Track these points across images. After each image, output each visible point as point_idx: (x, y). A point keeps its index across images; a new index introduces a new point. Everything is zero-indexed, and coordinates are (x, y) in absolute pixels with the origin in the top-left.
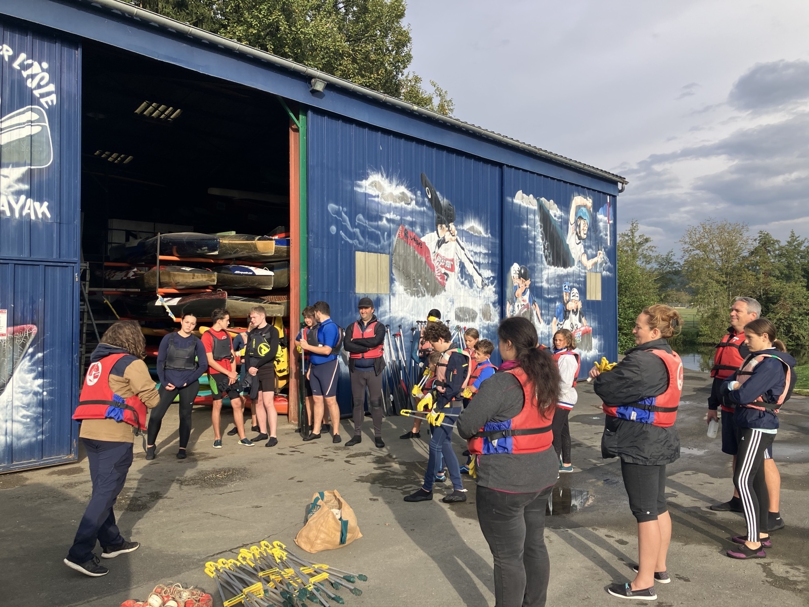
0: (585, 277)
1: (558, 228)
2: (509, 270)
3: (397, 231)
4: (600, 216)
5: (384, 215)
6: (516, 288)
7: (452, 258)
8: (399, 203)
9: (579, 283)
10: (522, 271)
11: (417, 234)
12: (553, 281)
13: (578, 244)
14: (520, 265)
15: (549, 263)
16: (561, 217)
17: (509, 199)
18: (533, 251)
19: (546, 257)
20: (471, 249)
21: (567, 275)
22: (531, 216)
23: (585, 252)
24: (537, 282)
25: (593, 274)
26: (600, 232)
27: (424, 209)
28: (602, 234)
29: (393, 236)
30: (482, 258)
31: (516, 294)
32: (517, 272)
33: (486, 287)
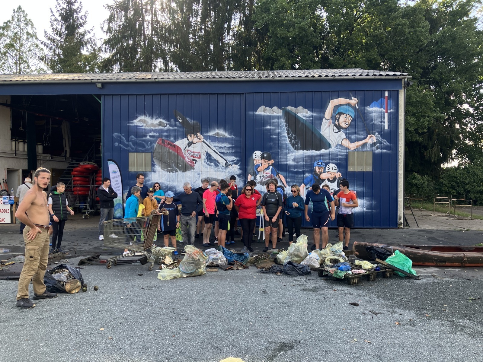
0: (347, 155)
1: (308, 124)
2: (251, 155)
3: (156, 141)
4: (372, 109)
5: (147, 134)
6: (258, 166)
8: (157, 127)
9: (337, 160)
10: (265, 155)
11: (171, 141)
12: (301, 160)
13: (337, 133)
14: (262, 152)
15: (296, 149)
16: (312, 116)
17: (251, 113)
18: (277, 142)
19: (293, 145)
20: (217, 146)
21: (321, 155)
22: (275, 120)
23: (346, 138)
24: (280, 161)
25: (359, 153)
26: (372, 120)
27: (176, 128)
28: (374, 122)
29: (154, 144)
30: (226, 150)
31: (258, 170)
32: (259, 156)
33: (230, 166)
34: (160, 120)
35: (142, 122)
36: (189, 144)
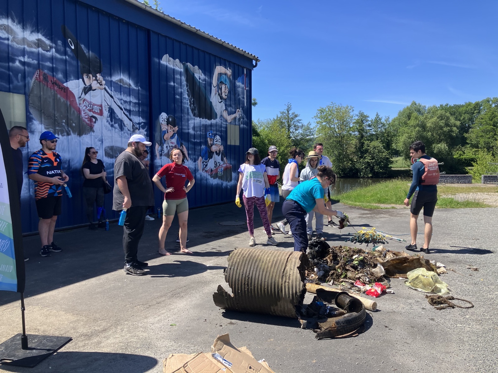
0: (226, 128)
1: (202, 88)
2: (157, 118)
3: (34, 74)
4: (239, 84)
5: (16, 58)
6: (165, 133)
7: (100, 104)
8: (35, 48)
9: (221, 132)
10: (170, 120)
11: (58, 79)
12: (198, 129)
13: (220, 102)
14: (168, 115)
15: (194, 115)
16: (205, 80)
17: (156, 60)
18: (180, 104)
19: (193, 110)
20: (120, 98)
21: (211, 125)
22: (178, 77)
23: (226, 109)
24: (184, 129)
25: (233, 126)
26: (239, 95)
27: (66, 58)
28: (240, 97)
29: (29, 79)
30: (132, 107)
31: (165, 137)
32: (165, 119)
33: (137, 130)
35: (5, 30)
36: (87, 89)
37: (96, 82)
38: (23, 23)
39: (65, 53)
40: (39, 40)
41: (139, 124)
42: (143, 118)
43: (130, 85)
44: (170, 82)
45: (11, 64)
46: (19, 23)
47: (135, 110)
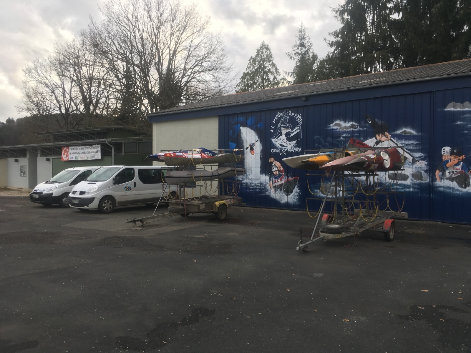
2: (439, 151)
3: (349, 141)
5: (341, 136)
6: (447, 161)
8: (350, 129)
10: (455, 151)
11: (361, 141)
14: (451, 148)
17: (440, 110)
22: (467, 115)
27: (365, 129)
29: (346, 144)
30: (413, 147)
31: (448, 165)
32: (448, 152)
33: (417, 162)
34: (351, 123)
35: (337, 125)
36: (377, 143)
37: (384, 137)
38: (345, 120)
39: (365, 127)
40: (352, 125)
41: (419, 157)
42: (423, 153)
43: (412, 133)
44: (456, 122)
45: (338, 139)
46: (343, 120)
47: (416, 148)
